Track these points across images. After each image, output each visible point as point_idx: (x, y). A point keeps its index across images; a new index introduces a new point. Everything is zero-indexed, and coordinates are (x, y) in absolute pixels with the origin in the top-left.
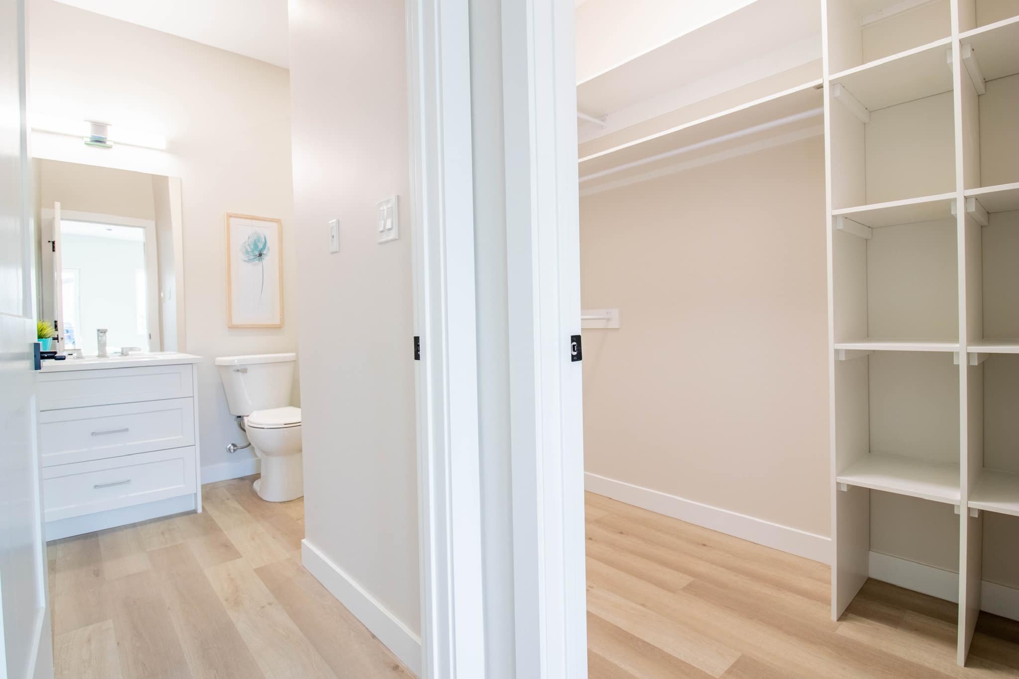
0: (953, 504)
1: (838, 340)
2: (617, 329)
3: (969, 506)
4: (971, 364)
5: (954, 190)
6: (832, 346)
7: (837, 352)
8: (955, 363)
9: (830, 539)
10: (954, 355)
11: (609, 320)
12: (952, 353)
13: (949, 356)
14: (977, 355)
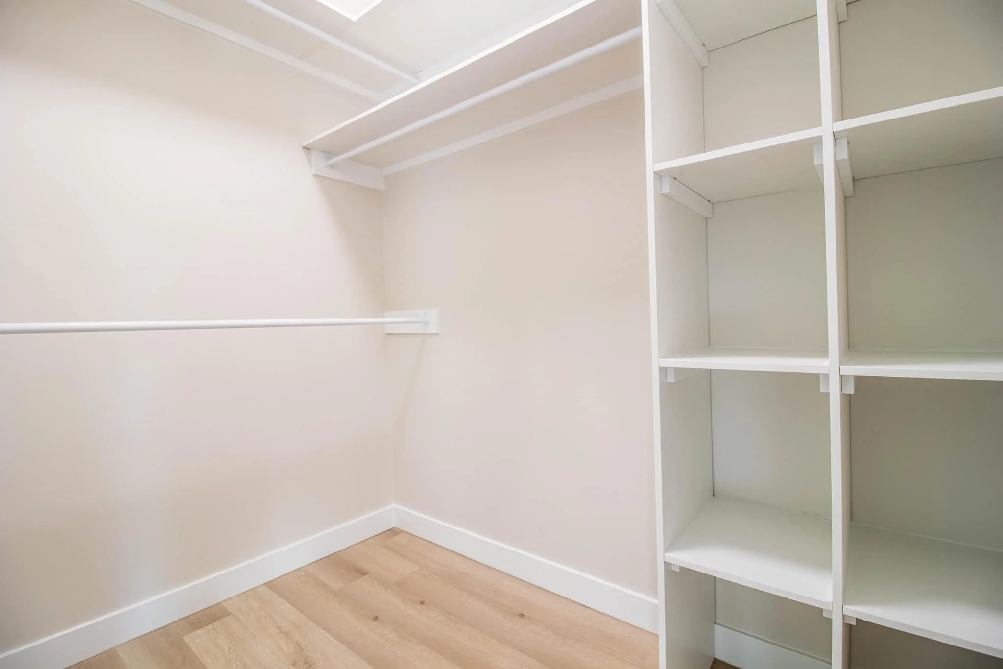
0: (822, 608)
1: (664, 355)
2: (437, 334)
3: (844, 613)
4: (844, 392)
5: (819, 124)
6: (657, 362)
7: (663, 371)
8: (822, 390)
9: (656, 601)
10: (821, 377)
11: (426, 323)
12: (817, 376)
13: (814, 380)
14: (853, 377)
